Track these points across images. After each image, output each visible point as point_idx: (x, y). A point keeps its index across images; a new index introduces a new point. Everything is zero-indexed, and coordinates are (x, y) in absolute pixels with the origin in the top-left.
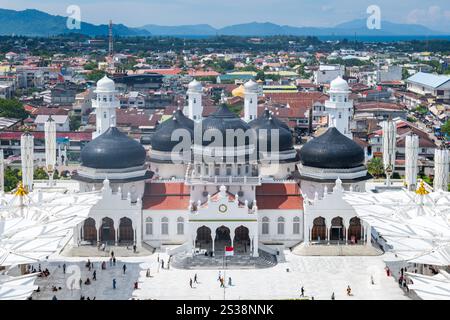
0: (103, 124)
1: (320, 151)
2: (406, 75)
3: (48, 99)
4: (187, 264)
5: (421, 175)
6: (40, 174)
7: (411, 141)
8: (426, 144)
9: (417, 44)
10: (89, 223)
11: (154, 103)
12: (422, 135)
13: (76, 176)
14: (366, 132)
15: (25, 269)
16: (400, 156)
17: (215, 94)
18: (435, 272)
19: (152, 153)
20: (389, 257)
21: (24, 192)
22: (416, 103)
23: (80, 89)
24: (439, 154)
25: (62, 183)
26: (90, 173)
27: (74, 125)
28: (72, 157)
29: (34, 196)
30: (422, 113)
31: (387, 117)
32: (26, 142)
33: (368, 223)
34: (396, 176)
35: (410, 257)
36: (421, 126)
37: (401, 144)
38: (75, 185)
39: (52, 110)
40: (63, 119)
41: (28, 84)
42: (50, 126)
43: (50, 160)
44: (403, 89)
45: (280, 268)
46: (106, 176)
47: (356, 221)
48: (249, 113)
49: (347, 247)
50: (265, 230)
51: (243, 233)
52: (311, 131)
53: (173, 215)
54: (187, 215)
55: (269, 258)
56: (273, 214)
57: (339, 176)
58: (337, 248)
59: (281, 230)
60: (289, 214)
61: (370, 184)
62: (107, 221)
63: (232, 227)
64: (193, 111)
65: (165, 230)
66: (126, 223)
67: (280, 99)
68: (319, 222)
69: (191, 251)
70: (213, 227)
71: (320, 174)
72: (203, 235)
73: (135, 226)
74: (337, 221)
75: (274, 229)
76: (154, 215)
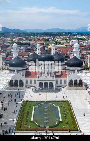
0: (14, 56)
1: (71, 62)
4: (37, 91)
10: (11, 81)
11: (28, 50)
13: (8, 69)
14: (84, 57)
17: (44, 47)
19: (27, 63)
23: (8, 46)
25: (4, 71)
26: (11, 68)
27: (7, 56)
28: (6, 64)
31: (89, 53)
33: (84, 81)
38: (7, 72)
39: (1, 52)
40: (4, 54)
43: (1, 65)
45: (61, 92)
46: (16, 69)
47: (81, 81)
48: (53, 53)
49: (78, 87)
50: (57, 83)
51: (51, 84)
52: (69, 57)
53: (33, 79)
54: (36, 79)
55: (58, 90)
56: (59, 79)
57: (76, 69)
58: (75, 88)
59: (61, 83)
60: (63, 79)
61: (84, 71)
62: (16, 81)
63: (48, 82)
64: (38, 52)
65: (31, 83)
66: (21, 81)
67: (61, 49)
68: (71, 81)
69: (38, 88)
70: (43, 82)
71: (71, 68)
72: (41, 84)
73: (24, 82)
74: (76, 80)
75: (59, 82)
76: (29, 79)
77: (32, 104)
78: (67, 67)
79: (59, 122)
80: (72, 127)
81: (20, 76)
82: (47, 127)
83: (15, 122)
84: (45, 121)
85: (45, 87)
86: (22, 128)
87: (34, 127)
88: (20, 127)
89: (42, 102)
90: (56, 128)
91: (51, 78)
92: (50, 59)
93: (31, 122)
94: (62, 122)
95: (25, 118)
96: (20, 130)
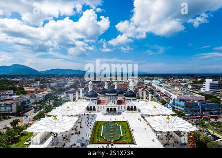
0: (90, 90)
1: (128, 94)
2: (143, 81)
3: (81, 85)
4: (105, 114)
5: (146, 98)
6: (79, 98)
7: (144, 92)
8: (147, 93)
9: (145, 75)
10: (88, 107)
11: (99, 86)
12: (147, 91)
13: (85, 99)
14: (136, 91)
15: (77, 115)
16: (143, 95)
17: (110, 84)
18: (149, 116)
19: (99, 95)
20: (141, 113)
21: (76, 101)
22: (145, 85)
23: (86, 83)
24: (149, 95)
25: (83, 100)
26: (88, 98)
27: (85, 90)
28: (85, 95)
29: (78, 102)
30: (146, 87)
31: (140, 88)
32: (77, 93)
33: (137, 107)
34: (142, 99)
35: (145, 113)
36: (146, 90)
37: (143, 93)
38: (85, 100)
39: (81, 87)
40: (83, 89)
41: (77, 83)
42: (81, 90)
43: (81, 96)
44: (143, 83)
45: (121, 115)
46: (91, 99)
47: (135, 107)
48: (116, 88)
49: (134, 112)
50: (119, 108)
51: (115, 109)
52: (127, 90)
53: (102, 106)
54: (105, 105)
55: (119, 113)
56: (120, 106)
57: (132, 99)
58: (132, 112)
59: (122, 108)
60: (123, 106)
61: (137, 100)
62: (91, 107)
63: (113, 108)
64: (106, 87)
65: (101, 108)
66: (94, 107)
67: (121, 85)
68: (128, 107)
69: (106, 112)
70: (110, 108)
71: (129, 98)
72: (108, 109)
73: (96, 108)
74: (132, 107)
75: (120, 108)
76: (99, 105)
77: (102, 123)
78: (125, 98)
79: (121, 137)
80: (130, 141)
81: (93, 104)
82: (112, 141)
83: (89, 137)
84: (111, 137)
85: (111, 111)
86: (94, 142)
87: (103, 141)
88: (93, 141)
89: (108, 122)
90: (119, 142)
91: (115, 105)
92: (114, 91)
93: (101, 137)
94: (122, 137)
95: (96, 134)
96: (93, 143)
